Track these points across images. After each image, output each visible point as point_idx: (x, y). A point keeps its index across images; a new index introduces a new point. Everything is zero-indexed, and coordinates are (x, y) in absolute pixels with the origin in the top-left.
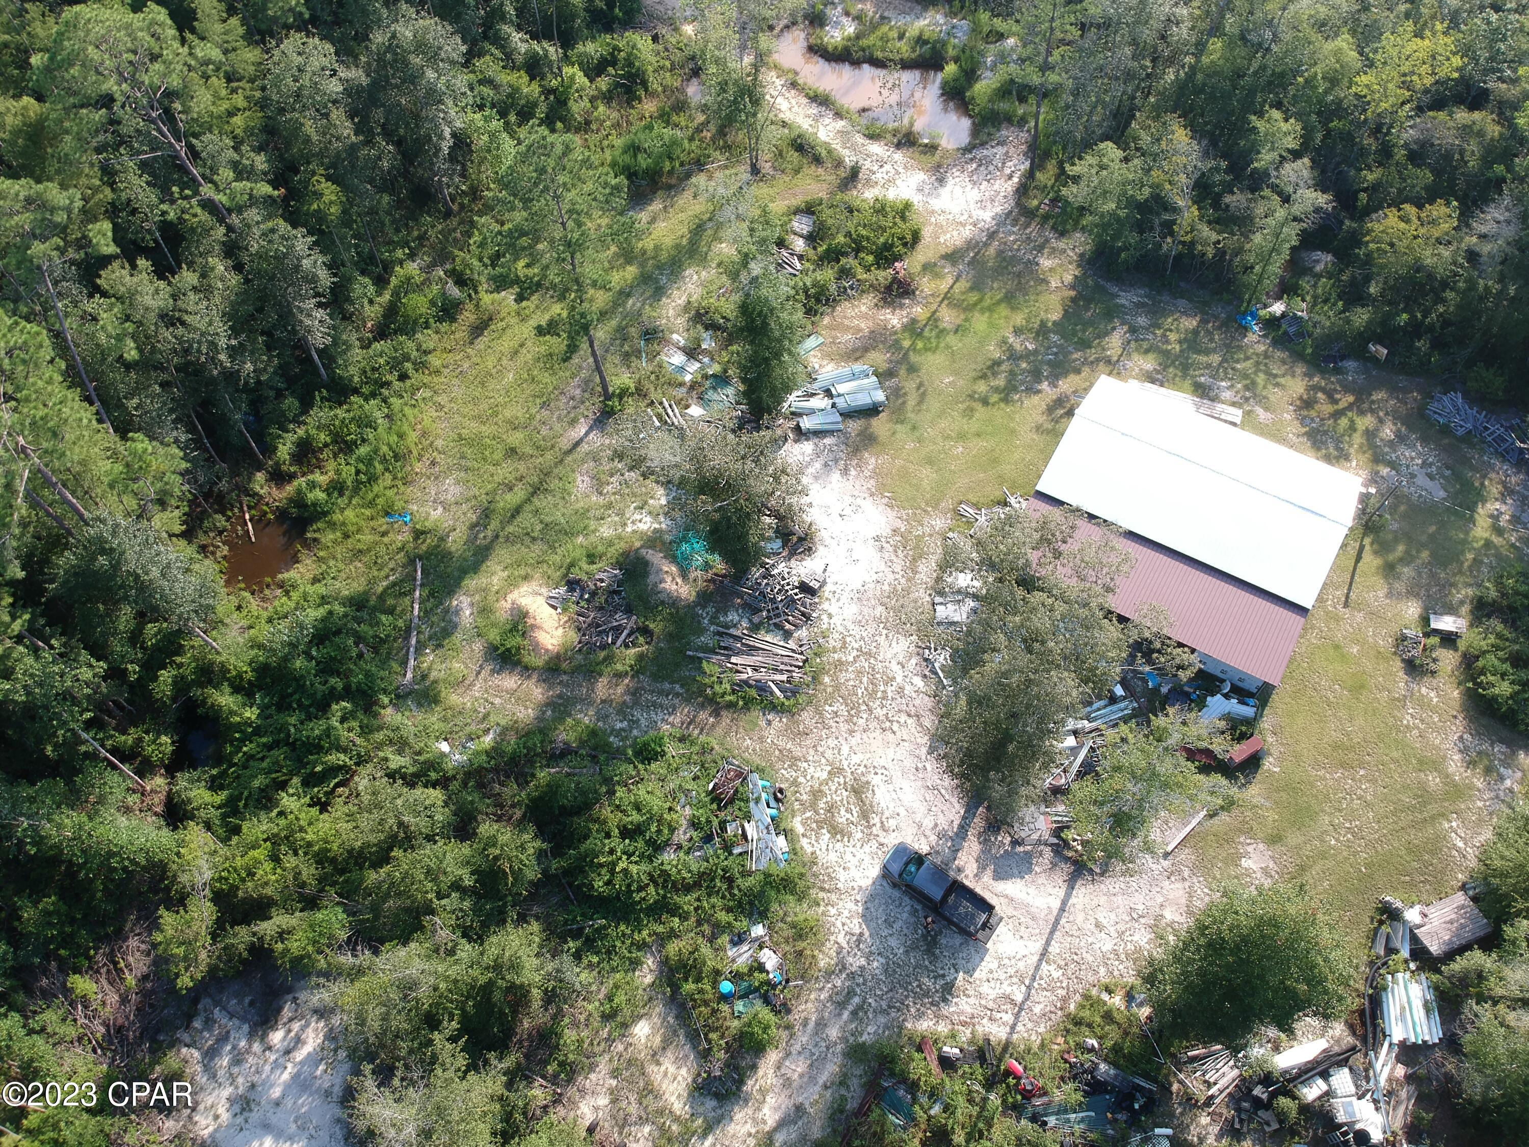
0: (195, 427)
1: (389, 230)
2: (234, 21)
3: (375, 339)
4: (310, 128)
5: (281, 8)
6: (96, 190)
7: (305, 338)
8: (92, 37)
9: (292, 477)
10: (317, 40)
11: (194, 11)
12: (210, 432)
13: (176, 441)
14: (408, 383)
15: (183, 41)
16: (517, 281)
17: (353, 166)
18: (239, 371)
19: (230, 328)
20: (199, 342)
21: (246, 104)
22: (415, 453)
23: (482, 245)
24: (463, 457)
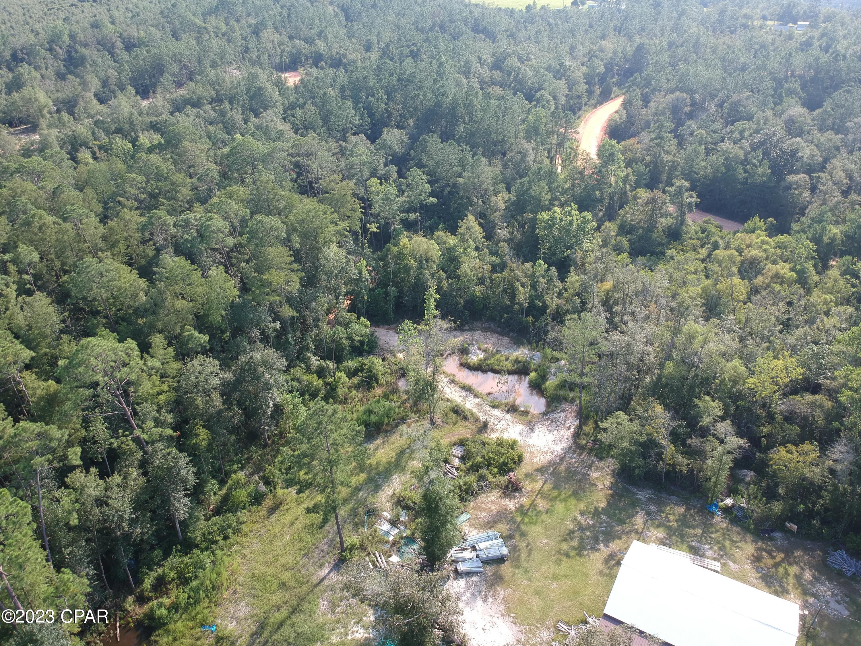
0: (99, 566)
1: (232, 454)
2: (171, 349)
3: (214, 515)
4: (199, 402)
5: (196, 344)
6: (77, 430)
7: (174, 514)
8: (94, 353)
9: (149, 599)
10: (211, 359)
11: (151, 344)
12: (107, 570)
13: (87, 575)
14: (228, 541)
15: (142, 358)
16: (299, 482)
17: (219, 421)
18: (132, 533)
19: (133, 508)
20: (114, 516)
21: (168, 389)
22: (225, 585)
23: (282, 463)
24: (253, 588)
